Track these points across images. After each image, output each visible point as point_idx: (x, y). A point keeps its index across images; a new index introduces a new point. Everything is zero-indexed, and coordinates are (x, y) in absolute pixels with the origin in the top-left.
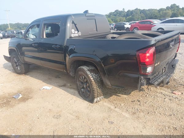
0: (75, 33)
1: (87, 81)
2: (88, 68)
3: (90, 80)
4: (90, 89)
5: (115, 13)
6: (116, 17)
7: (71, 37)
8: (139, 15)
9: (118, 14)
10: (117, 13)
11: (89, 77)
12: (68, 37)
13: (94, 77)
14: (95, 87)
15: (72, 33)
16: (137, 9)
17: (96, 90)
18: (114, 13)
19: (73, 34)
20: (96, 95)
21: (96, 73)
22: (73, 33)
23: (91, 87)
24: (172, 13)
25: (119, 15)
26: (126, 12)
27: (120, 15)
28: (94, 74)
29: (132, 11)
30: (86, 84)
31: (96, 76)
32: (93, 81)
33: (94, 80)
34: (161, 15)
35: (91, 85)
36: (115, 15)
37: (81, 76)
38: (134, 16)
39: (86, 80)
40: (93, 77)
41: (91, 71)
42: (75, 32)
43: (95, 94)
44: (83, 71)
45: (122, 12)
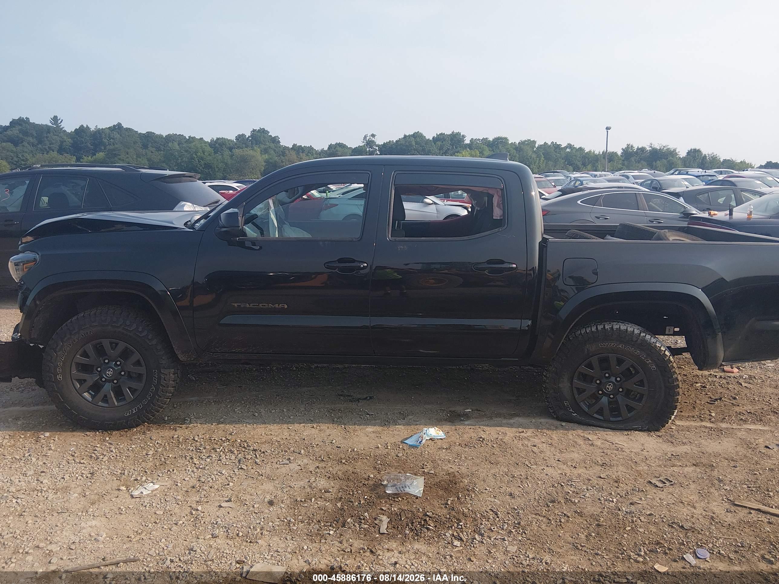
5: (15, 132)
6: (19, 148)
8: (138, 156)
9: (31, 139)
10: (25, 133)
16: (118, 127)
18: (9, 133)
24: (267, 161)
25: (34, 141)
26: (69, 135)
27: (40, 142)
29: (99, 132)
34: (226, 164)
36: (15, 142)
38: (115, 155)
45: (47, 129)
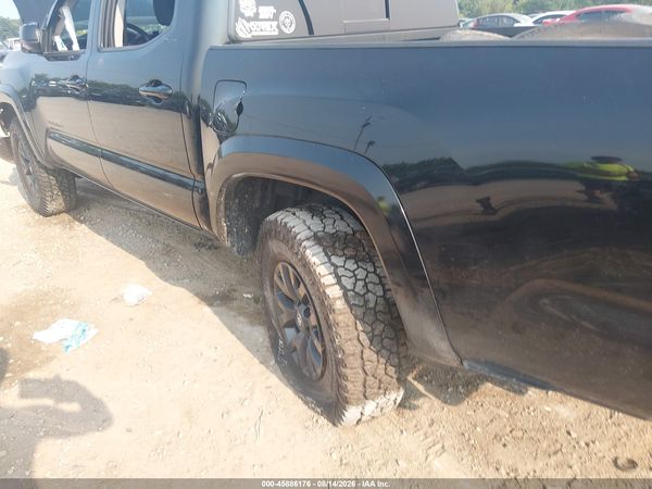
0: (256, 18)
1: (308, 301)
2: (316, 225)
3: (323, 297)
4: (323, 346)
7: (233, 40)
11: (315, 282)
12: (215, 37)
13: (348, 283)
14: (351, 347)
15: (239, 14)
17: (354, 362)
19: (249, 20)
20: (353, 387)
21: (363, 260)
22: (249, 13)
23: (327, 338)
28: (351, 265)
30: (307, 313)
31: (361, 274)
32: (340, 305)
33: (347, 301)
35: (330, 327)
37: (280, 266)
39: (302, 291)
40: (339, 282)
41: (331, 244)
42: (262, 9)
43: (350, 386)
44: (287, 237)
